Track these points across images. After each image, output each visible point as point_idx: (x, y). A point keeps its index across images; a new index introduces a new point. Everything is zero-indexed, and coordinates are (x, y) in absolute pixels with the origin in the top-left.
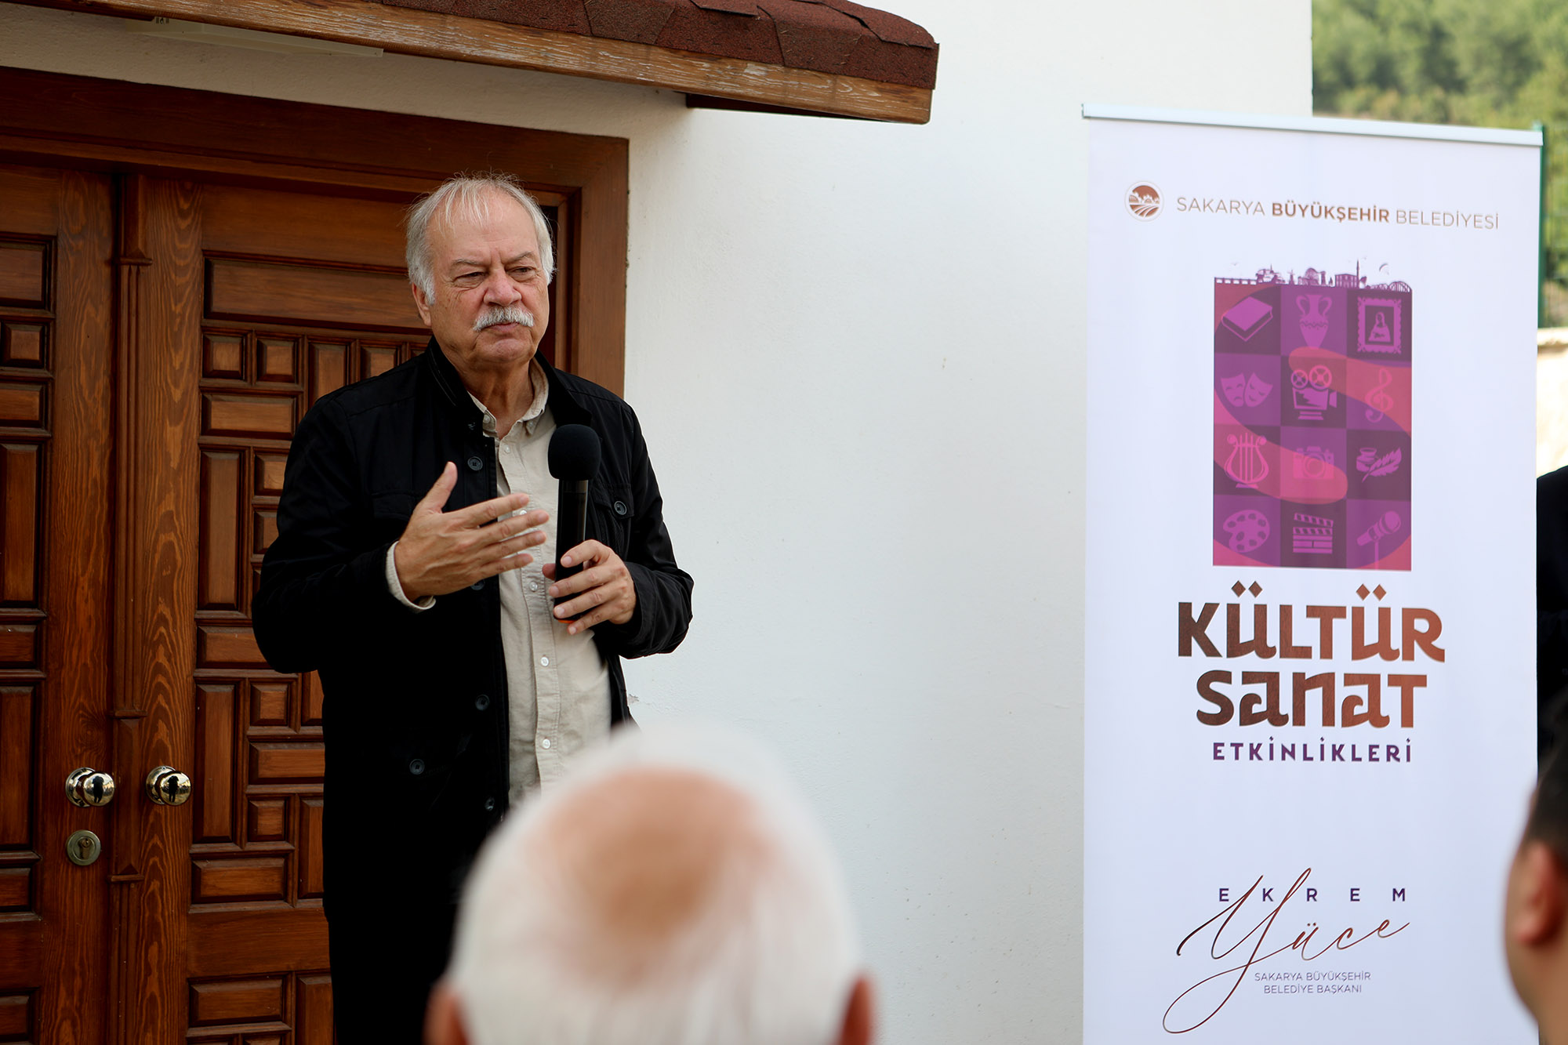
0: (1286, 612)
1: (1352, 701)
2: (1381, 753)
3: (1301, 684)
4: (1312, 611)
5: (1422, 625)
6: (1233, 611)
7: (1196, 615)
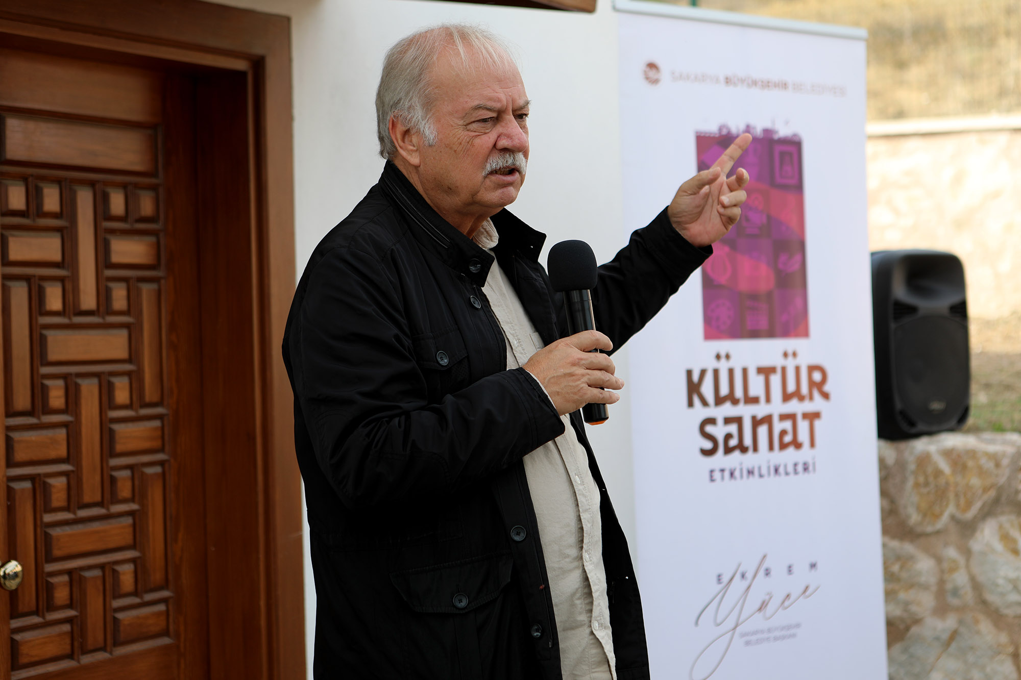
0: (745, 371)
1: (783, 433)
2: (800, 468)
3: (756, 423)
4: (760, 370)
5: (817, 376)
6: (716, 372)
7: (696, 377)
